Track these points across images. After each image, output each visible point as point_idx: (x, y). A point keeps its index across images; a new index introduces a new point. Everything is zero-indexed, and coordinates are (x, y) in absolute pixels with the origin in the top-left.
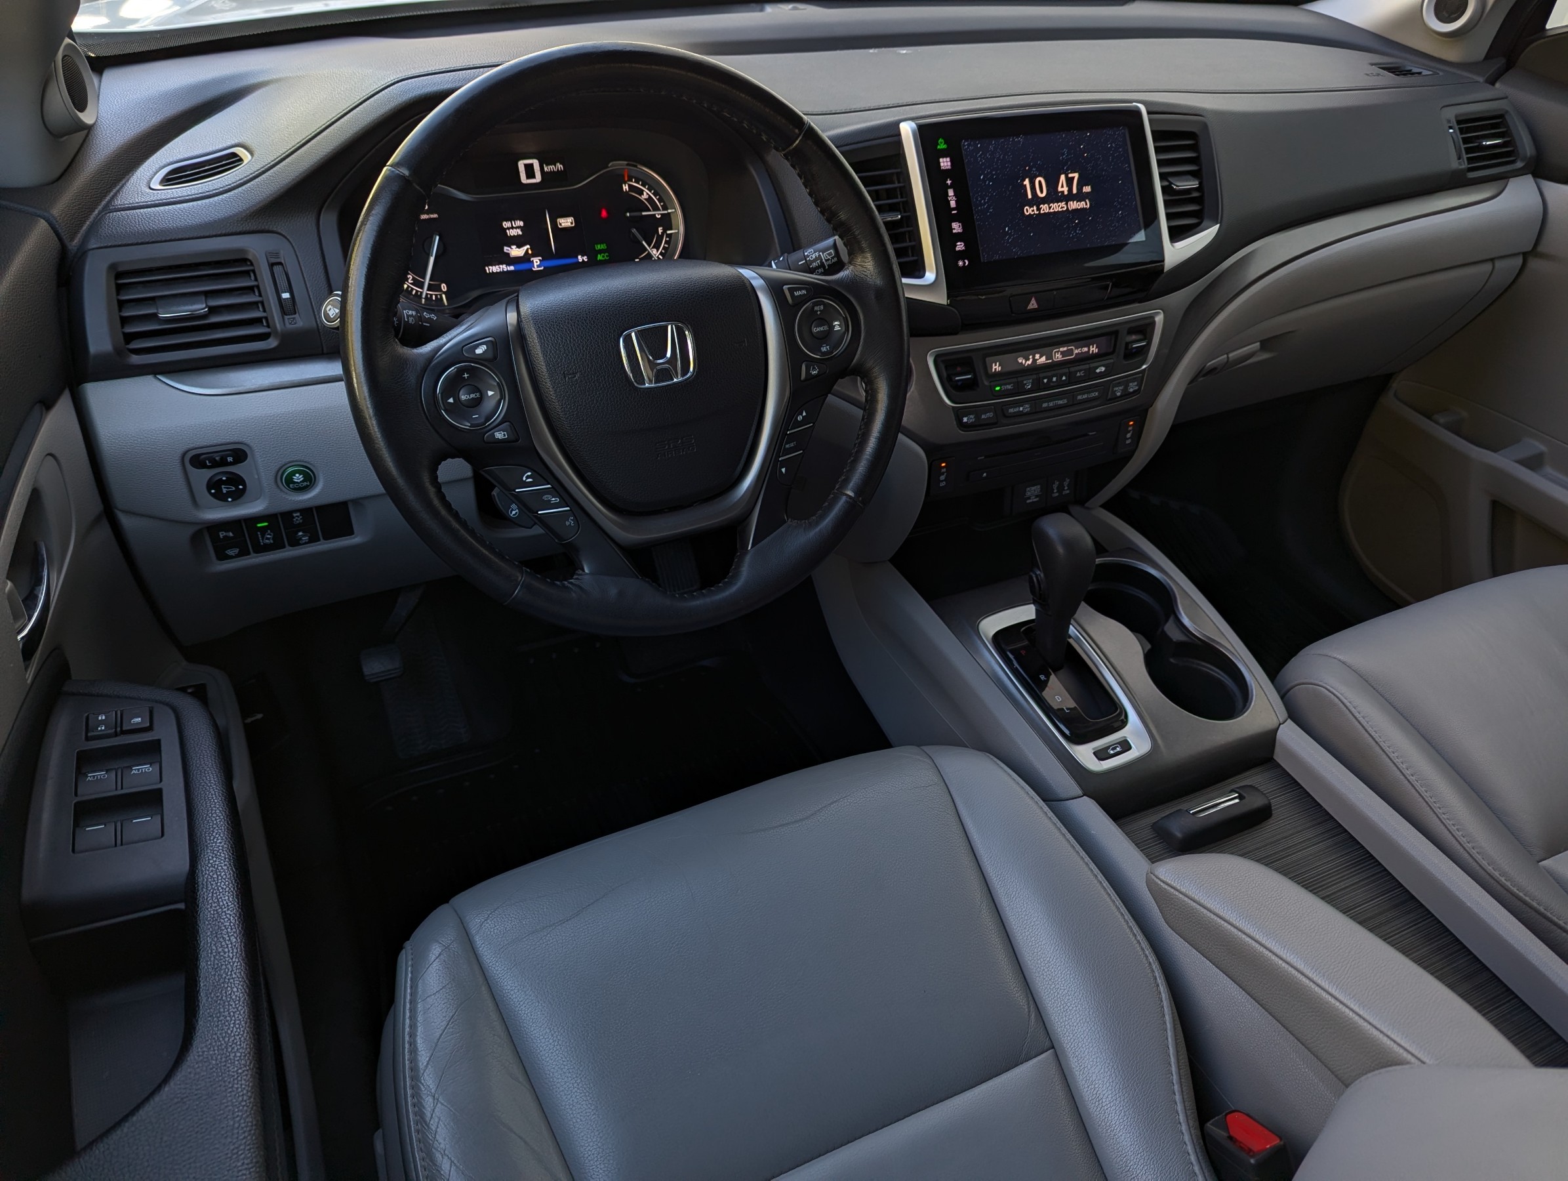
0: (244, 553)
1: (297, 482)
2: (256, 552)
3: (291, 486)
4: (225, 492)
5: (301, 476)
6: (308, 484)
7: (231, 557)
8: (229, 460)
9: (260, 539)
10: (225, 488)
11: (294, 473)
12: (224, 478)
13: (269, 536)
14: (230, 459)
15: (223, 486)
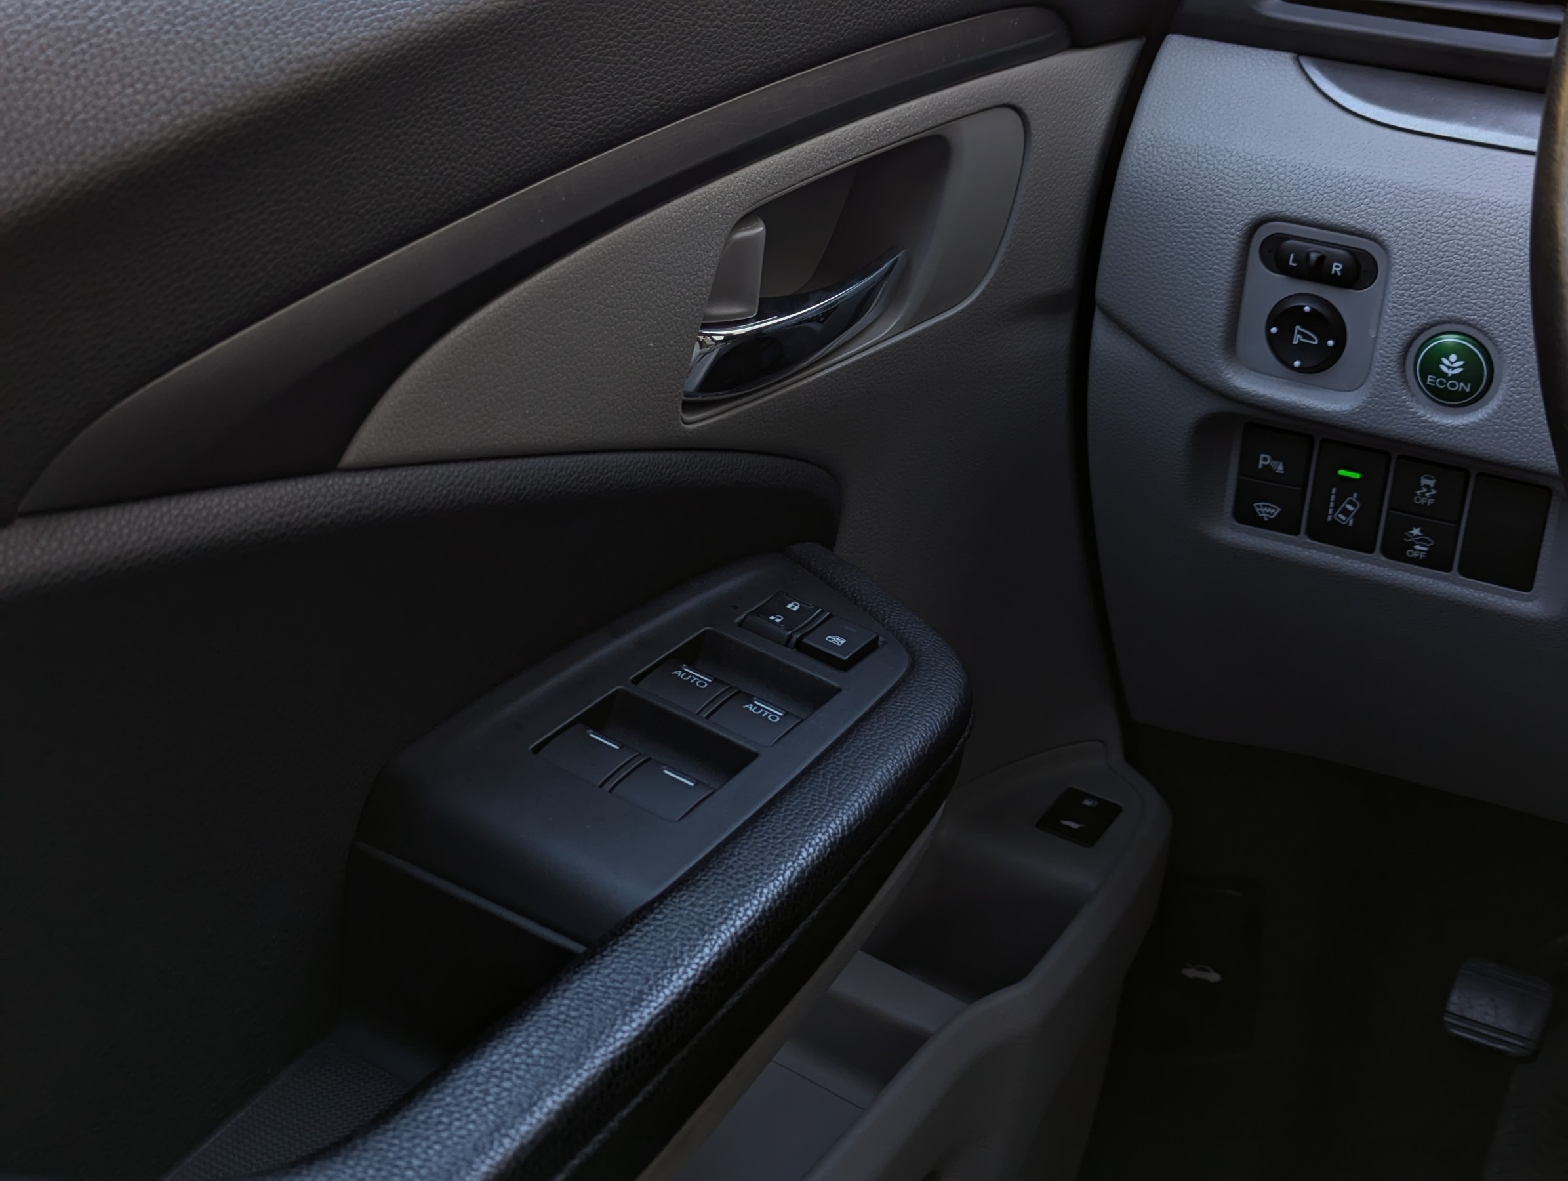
0: (1285, 525)
1: (1448, 378)
2: (1312, 534)
3: (1430, 378)
4: (1295, 342)
5: (1460, 363)
6: (1468, 390)
7: (1258, 522)
8: (1334, 269)
9: (1332, 505)
10: (1300, 332)
11: (1445, 351)
12: (1307, 309)
13: (1350, 507)
14: (1337, 268)
15: (1298, 328)
